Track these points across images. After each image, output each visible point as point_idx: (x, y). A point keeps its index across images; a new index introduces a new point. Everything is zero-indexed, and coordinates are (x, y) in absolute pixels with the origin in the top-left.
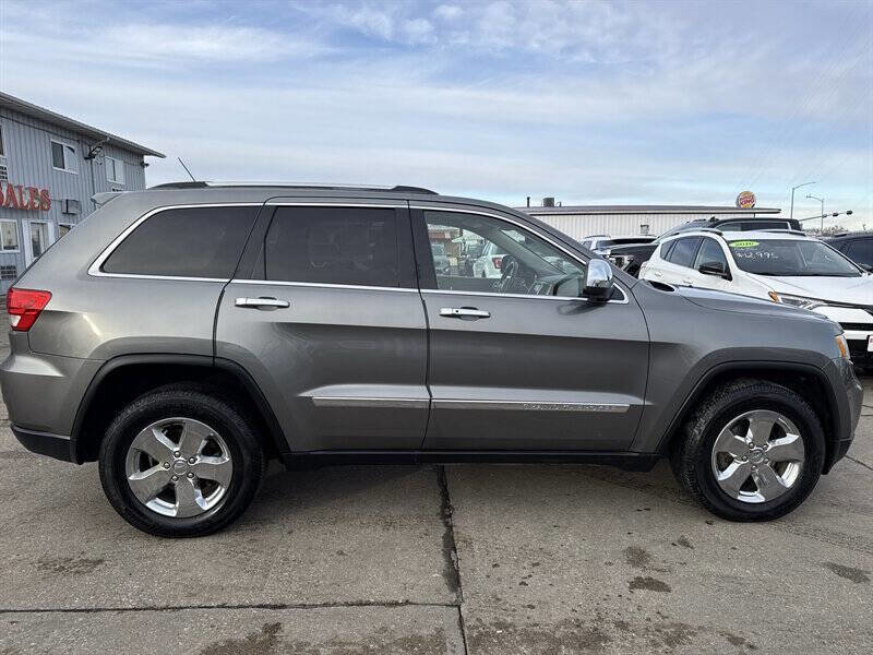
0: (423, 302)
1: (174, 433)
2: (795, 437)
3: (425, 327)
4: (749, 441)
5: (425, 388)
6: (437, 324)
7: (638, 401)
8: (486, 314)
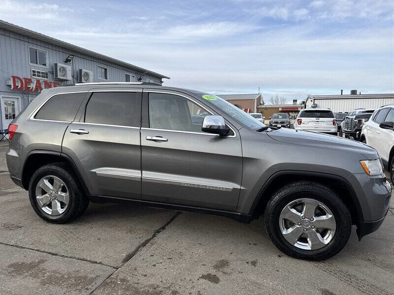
0: (140, 133)
1: (51, 181)
2: (330, 216)
3: (139, 144)
4: (303, 215)
5: (140, 172)
6: (145, 143)
7: (238, 186)
8: (166, 140)
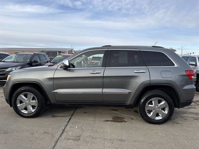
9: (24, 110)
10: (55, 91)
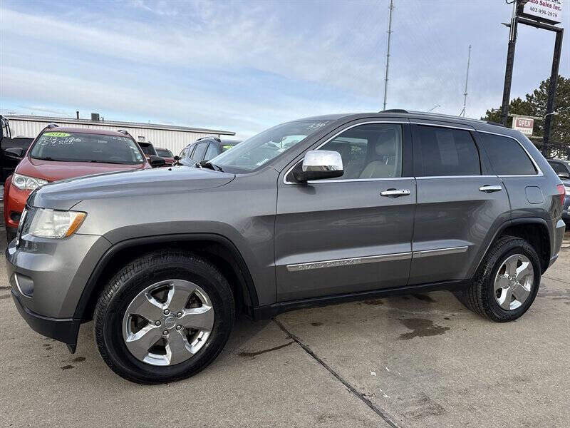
9: (150, 354)
10: (279, 263)
